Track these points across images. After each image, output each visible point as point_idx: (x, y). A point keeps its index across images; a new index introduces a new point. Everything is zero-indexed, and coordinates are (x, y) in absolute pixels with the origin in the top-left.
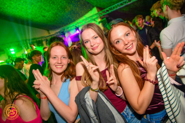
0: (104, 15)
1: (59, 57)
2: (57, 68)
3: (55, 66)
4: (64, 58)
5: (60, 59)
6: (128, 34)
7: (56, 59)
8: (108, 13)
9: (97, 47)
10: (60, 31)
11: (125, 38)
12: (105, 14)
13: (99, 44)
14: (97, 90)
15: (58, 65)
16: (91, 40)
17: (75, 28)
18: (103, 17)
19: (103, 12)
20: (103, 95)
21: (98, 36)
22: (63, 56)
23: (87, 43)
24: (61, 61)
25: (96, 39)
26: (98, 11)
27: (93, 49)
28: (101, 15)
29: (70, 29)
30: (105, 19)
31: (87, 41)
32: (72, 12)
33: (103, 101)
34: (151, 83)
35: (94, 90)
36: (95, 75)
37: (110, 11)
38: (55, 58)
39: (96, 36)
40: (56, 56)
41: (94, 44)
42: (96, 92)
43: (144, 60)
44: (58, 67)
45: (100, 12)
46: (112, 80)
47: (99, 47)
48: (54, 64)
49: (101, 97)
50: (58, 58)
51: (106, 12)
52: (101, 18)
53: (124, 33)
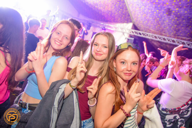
0: (134, 35)
1: (63, 35)
2: (55, 43)
3: (55, 41)
4: (66, 38)
5: (61, 37)
6: (135, 64)
7: (58, 35)
8: (139, 35)
9: (101, 55)
10: (89, 21)
11: (131, 65)
12: (136, 35)
13: (104, 54)
14: (74, 88)
15: (58, 42)
16: (100, 46)
17: (103, 27)
18: (133, 36)
19: (135, 32)
20: (76, 95)
21: (108, 47)
22: (66, 36)
23: (95, 46)
24: (62, 40)
25: (105, 48)
26: (132, 29)
27: (96, 54)
28: (132, 34)
29: (98, 25)
30: (133, 39)
31: (97, 44)
32: (110, 13)
33: (73, 99)
34: (124, 114)
35: (71, 86)
36: (80, 74)
37: (142, 36)
38: (59, 33)
39: (106, 46)
40: (60, 32)
41: (101, 51)
42: (73, 88)
43: (130, 92)
44: (57, 43)
45: (134, 31)
46: (92, 89)
47: (102, 56)
48: (54, 39)
49: (74, 95)
50: (61, 35)
51: (138, 34)
52: (131, 36)
53: (134, 61)
